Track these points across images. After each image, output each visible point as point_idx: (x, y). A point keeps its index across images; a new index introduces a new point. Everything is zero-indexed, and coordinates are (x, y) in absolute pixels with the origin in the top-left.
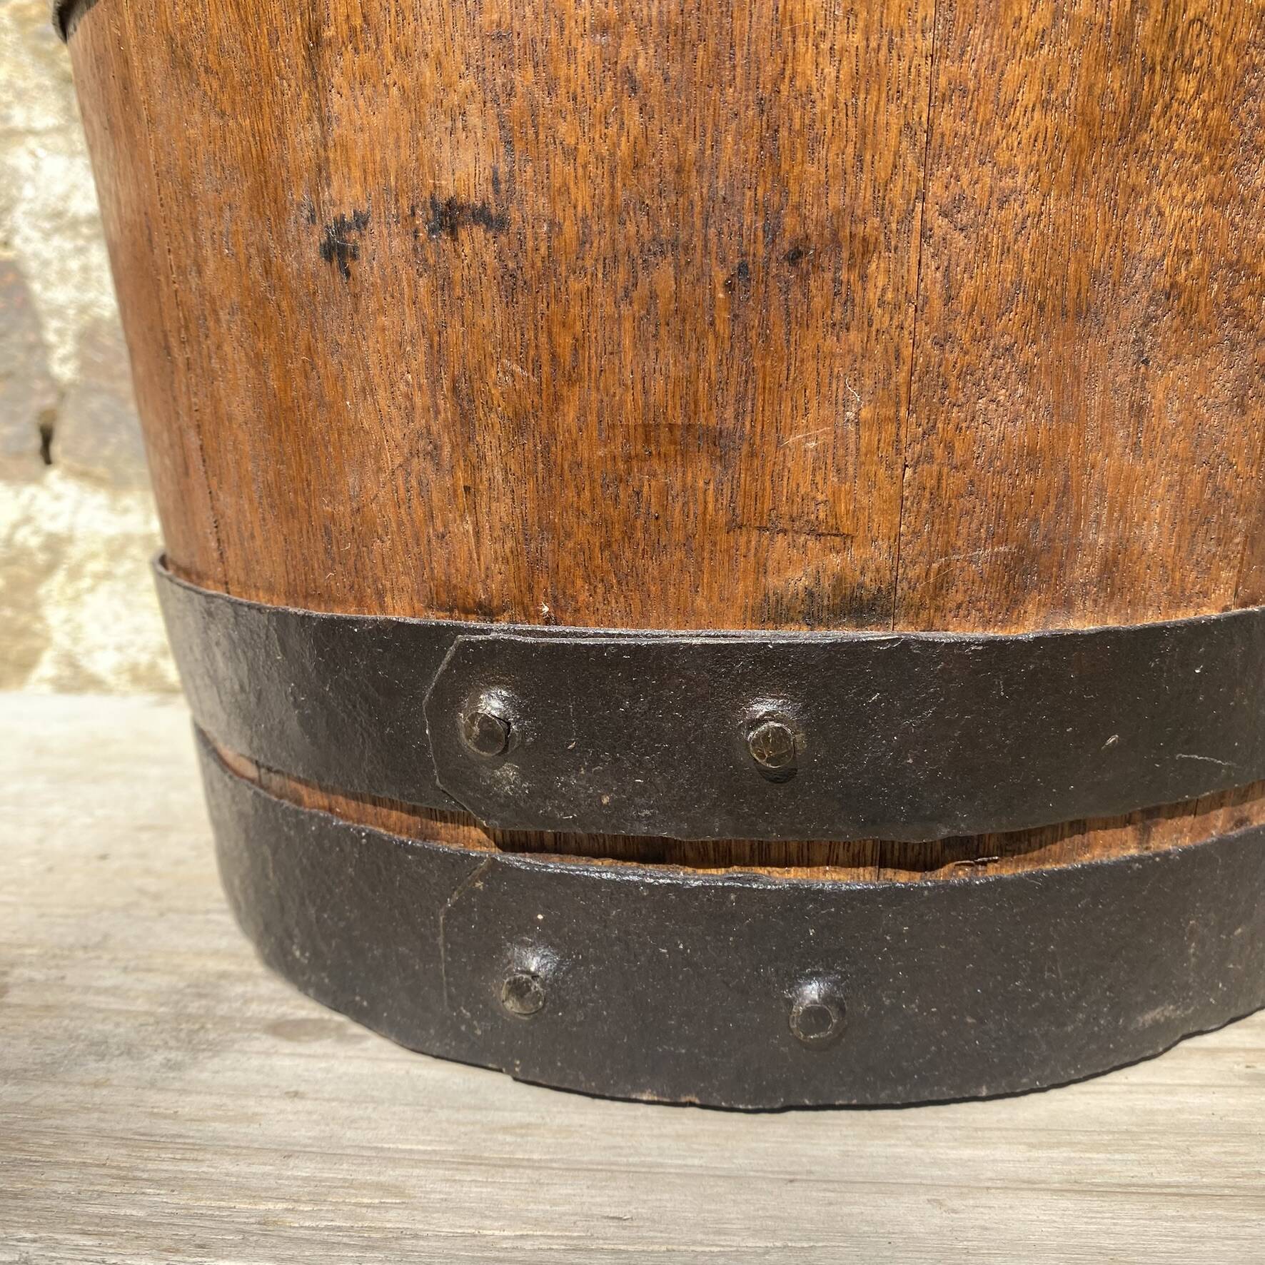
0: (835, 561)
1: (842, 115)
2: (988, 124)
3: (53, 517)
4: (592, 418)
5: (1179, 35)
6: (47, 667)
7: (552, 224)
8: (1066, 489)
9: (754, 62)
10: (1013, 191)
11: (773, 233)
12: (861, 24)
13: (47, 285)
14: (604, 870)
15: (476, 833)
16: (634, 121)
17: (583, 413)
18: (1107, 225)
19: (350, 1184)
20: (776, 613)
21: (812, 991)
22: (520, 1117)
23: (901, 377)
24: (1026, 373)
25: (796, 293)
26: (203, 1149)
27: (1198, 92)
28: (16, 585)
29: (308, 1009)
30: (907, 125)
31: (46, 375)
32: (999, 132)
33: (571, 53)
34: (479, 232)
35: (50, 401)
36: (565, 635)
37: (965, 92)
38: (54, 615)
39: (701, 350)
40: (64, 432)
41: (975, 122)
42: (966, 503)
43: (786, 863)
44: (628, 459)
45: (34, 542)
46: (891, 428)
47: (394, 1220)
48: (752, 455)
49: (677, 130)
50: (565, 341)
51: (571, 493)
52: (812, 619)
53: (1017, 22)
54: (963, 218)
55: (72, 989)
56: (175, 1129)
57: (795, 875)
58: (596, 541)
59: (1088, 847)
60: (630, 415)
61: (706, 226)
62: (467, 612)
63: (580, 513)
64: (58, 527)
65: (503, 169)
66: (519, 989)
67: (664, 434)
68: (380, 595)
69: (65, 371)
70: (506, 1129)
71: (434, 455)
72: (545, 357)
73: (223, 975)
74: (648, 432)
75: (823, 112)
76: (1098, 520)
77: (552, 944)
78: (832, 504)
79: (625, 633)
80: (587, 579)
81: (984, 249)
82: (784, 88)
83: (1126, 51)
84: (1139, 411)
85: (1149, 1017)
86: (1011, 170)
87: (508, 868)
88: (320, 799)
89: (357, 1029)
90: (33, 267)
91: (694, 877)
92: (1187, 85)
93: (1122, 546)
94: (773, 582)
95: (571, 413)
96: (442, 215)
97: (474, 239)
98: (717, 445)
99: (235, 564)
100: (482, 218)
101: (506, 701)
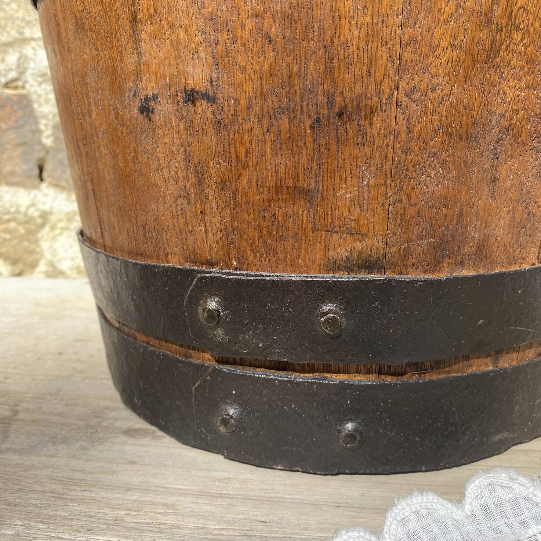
0: (359, 245)
1: (362, 52)
2: (426, 55)
3: (44, 204)
4: (254, 183)
5: (513, 14)
6: (42, 267)
7: (236, 100)
8: (461, 214)
9: (322, 29)
10: (438, 85)
11: (331, 104)
12: (369, 13)
13: (40, 105)
14: (261, 374)
15: (207, 356)
16: (271, 55)
17: (250, 181)
18: (480, 99)
19: (153, 503)
20: (333, 267)
21: (350, 426)
22: (226, 475)
23: (388, 166)
24: (443, 164)
25: (341, 130)
26: (94, 486)
27: (522, 40)
28: (29, 232)
29: (141, 424)
30: (390, 56)
31: (40, 143)
32: (431, 59)
33: (243, 26)
34: (205, 103)
35: (42, 154)
36: (243, 275)
37: (416, 42)
38: (45, 245)
39: (300, 155)
40: (48, 167)
41: (421, 55)
42: (416, 220)
43: (338, 372)
44: (269, 201)
45: (36, 214)
46: (383, 188)
47: (170, 520)
48: (323, 200)
49: (289, 59)
50: (242, 150)
51: (245, 215)
52: (349, 269)
53: (440, 10)
54: (416, 97)
55: (44, 413)
56: (82, 477)
57: (342, 377)
58: (256, 235)
59: (470, 366)
60: (270, 182)
61: (302, 101)
62: (202, 264)
63: (249, 223)
64: (46, 208)
65: (215, 76)
66: (225, 422)
67: (285, 190)
68: (166, 255)
69: (48, 142)
70: (219, 480)
71: (187, 197)
72: (234, 157)
73: (107, 408)
74: (278, 189)
75: (353, 51)
76: (475, 227)
77: (240, 404)
78: (357, 221)
79: (269, 275)
80: (252, 251)
81: (424, 110)
82: (336, 41)
83: (489, 22)
84: (494, 180)
85: (497, 438)
86: (437, 76)
87: (220, 371)
88: (144, 338)
89: (160, 433)
90: (34, 97)
91: (299, 378)
92: (517, 36)
93: (486, 238)
94: (332, 254)
95: (244, 182)
96: (188, 95)
97: (203, 106)
98: (307, 195)
99: (108, 239)
100: (207, 97)
101: (219, 303)
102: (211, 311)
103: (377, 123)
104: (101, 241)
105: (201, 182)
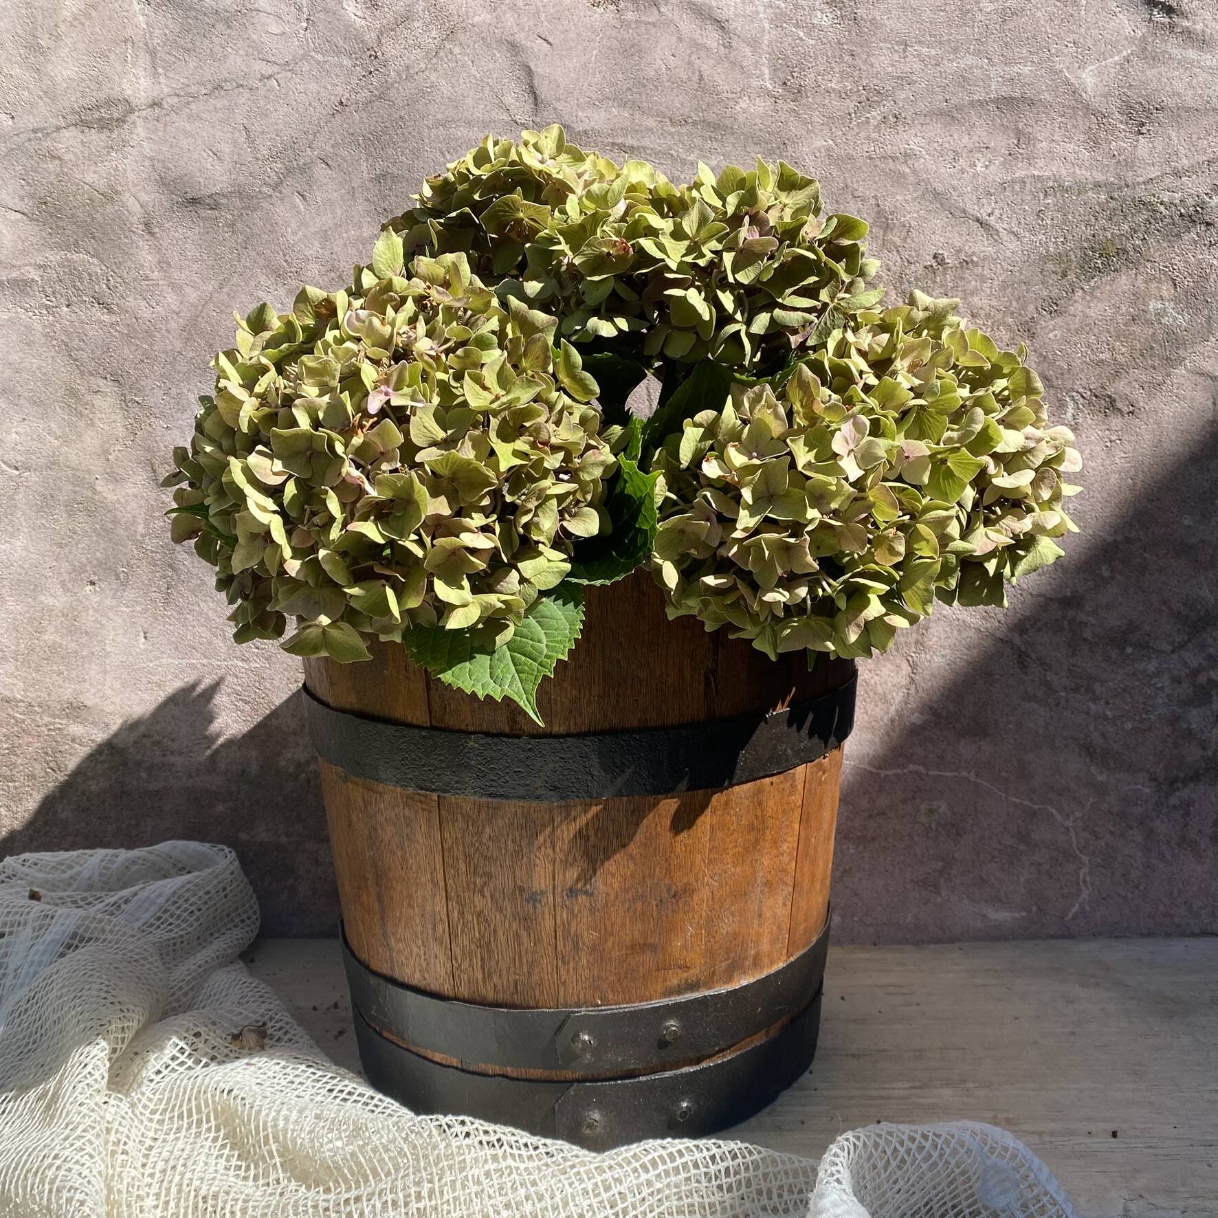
0: (685, 974)
1: (687, 859)
2: (722, 854)
4: (616, 944)
7: (607, 894)
8: (743, 942)
9: (665, 849)
10: (728, 869)
11: (669, 890)
12: (692, 837)
16: (631, 865)
17: (613, 943)
18: (751, 871)
20: (669, 993)
23: (702, 921)
24: (732, 914)
25: (675, 905)
30: (703, 859)
32: (724, 855)
34: (584, 897)
36: (605, 1010)
37: (716, 848)
39: (649, 924)
41: (718, 854)
42: (718, 951)
44: (627, 955)
46: (699, 935)
48: (663, 949)
50: (608, 924)
51: (608, 967)
52: (679, 993)
53: (728, 829)
54: (716, 877)
58: (616, 979)
60: (628, 942)
61: (651, 891)
62: (573, 1006)
63: (611, 972)
66: (590, 1126)
67: (638, 947)
72: (603, 929)
74: (633, 947)
76: (751, 947)
77: (601, 1109)
79: (628, 1007)
80: (612, 991)
81: (721, 885)
84: (760, 915)
86: (728, 864)
91: (647, 1078)
94: (669, 983)
95: (610, 943)
96: (572, 892)
97: (582, 899)
98: (653, 948)
99: (464, 991)
100: (586, 893)
101: (589, 1034)
102: (584, 1041)
103: (696, 898)
104: (451, 994)
105: (576, 947)
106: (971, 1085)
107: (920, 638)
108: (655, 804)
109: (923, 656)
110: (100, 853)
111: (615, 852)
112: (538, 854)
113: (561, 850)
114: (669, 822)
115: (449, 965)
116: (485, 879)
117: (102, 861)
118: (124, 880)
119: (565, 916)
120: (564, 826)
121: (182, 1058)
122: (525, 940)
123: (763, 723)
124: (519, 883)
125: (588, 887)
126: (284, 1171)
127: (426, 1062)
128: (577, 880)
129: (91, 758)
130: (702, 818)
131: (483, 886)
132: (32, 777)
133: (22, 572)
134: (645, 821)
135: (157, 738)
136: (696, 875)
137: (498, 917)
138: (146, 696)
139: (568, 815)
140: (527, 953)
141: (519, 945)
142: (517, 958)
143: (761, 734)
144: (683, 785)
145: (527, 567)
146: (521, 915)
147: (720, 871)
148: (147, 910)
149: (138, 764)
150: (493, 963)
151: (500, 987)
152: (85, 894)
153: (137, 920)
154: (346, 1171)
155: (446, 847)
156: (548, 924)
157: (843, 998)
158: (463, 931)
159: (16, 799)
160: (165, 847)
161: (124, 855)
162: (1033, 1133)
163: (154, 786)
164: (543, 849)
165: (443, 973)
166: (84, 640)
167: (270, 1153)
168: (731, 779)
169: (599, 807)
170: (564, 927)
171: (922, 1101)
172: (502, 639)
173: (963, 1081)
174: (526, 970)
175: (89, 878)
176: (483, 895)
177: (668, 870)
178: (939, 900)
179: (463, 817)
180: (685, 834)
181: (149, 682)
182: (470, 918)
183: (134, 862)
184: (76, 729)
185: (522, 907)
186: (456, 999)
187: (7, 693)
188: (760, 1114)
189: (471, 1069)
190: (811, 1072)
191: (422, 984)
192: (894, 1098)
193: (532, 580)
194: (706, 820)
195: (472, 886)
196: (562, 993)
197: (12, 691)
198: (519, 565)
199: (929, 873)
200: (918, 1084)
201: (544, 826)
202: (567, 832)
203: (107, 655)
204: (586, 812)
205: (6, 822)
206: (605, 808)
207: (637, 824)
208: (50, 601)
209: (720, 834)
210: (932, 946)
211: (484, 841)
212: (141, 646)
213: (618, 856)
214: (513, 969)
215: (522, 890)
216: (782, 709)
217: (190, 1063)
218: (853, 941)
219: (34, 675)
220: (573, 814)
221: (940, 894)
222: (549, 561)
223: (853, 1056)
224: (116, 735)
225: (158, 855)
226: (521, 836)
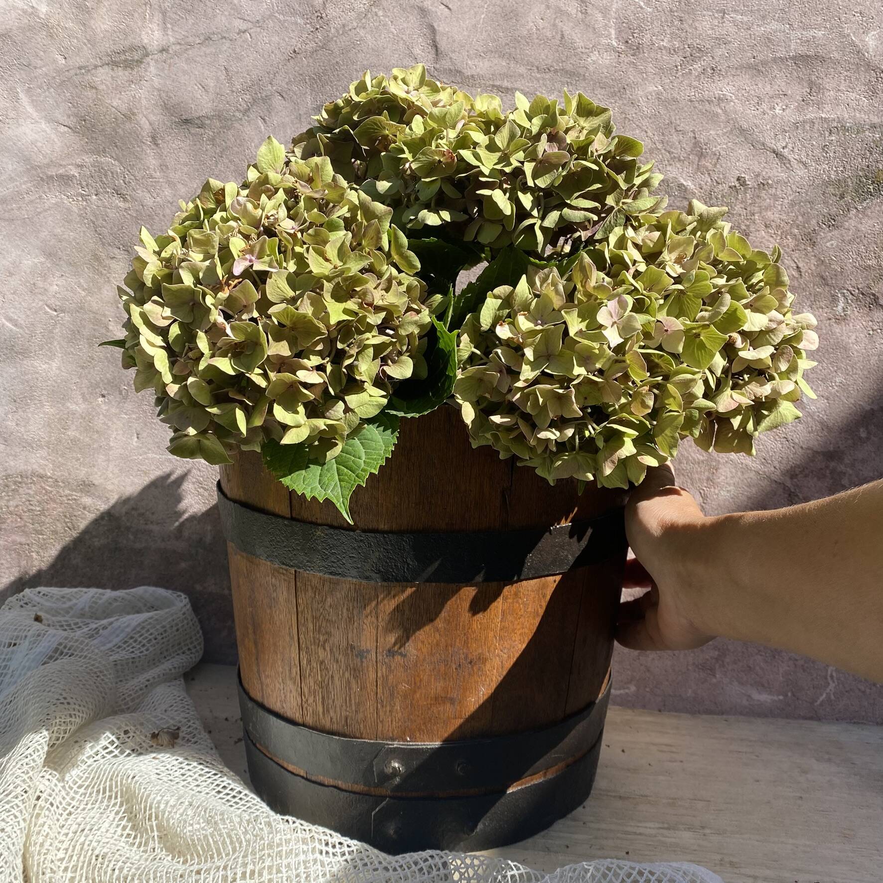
4: (423, 696)
7: (417, 656)
9: (464, 626)
11: (466, 658)
12: (486, 618)
16: (437, 636)
17: (421, 695)
25: (471, 669)
30: (495, 635)
34: (399, 657)
36: (412, 745)
39: (449, 681)
41: (508, 633)
44: (431, 704)
48: (460, 702)
50: (418, 679)
51: (416, 712)
58: (422, 722)
60: (432, 695)
61: (452, 657)
62: (388, 740)
63: (418, 716)
67: (440, 699)
68: (361, 734)
72: (413, 683)
74: (436, 699)
75: (478, 634)
79: (430, 745)
80: (419, 731)
81: (509, 657)
86: (515, 641)
95: (418, 695)
96: (391, 653)
97: (398, 658)
98: (452, 701)
99: (309, 720)
100: (401, 654)
101: (399, 763)
102: (394, 768)
103: (488, 666)
104: (300, 721)
105: (392, 695)
106: (707, 831)
107: (710, 476)
108: (458, 590)
109: (712, 490)
110: (93, 591)
111: (424, 625)
112: (365, 621)
113: (383, 620)
114: (468, 605)
115: (299, 700)
116: (326, 637)
117: (93, 597)
118: (106, 612)
119: (384, 670)
120: (386, 602)
121: (111, 748)
122: (354, 686)
123: (548, 534)
124: (350, 642)
125: (402, 649)
126: (159, 843)
127: (282, 770)
128: (395, 644)
129: (96, 522)
130: (495, 604)
131: (325, 641)
132: (55, 532)
133: (56, 385)
134: (449, 603)
135: (143, 511)
136: (489, 648)
137: (335, 667)
138: (136, 480)
139: (389, 594)
140: (355, 696)
141: (350, 689)
142: (348, 698)
143: (545, 542)
144: (479, 578)
145: (352, 400)
146: (352, 666)
147: (509, 646)
148: (118, 636)
149: (128, 529)
150: (331, 701)
151: (334, 720)
152: (77, 620)
153: (110, 642)
154: (199, 848)
155: (299, 609)
156: (372, 675)
157: (623, 751)
158: (310, 675)
159: (43, 547)
160: (140, 590)
161: (109, 594)
162: (750, 876)
163: (138, 546)
164: (369, 617)
165: (295, 704)
166: (95, 436)
167: (151, 827)
168: (519, 575)
169: (414, 589)
170: (383, 679)
171: (668, 840)
172: (331, 454)
173: (703, 828)
174: (354, 708)
175: (82, 609)
176: (324, 649)
177: (466, 643)
178: (714, 680)
179: (312, 588)
180: (480, 615)
181: (139, 470)
182: (315, 665)
183: (115, 600)
184: (87, 500)
185: (353, 660)
186: (304, 725)
187: (41, 471)
188: (536, 837)
189: (313, 778)
190: (584, 807)
191: (281, 711)
192: (646, 835)
193: (356, 410)
194: (498, 605)
195: (317, 641)
196: (380, 729)
197: (44, 470)
198: (346, 398)
199: (707, 660)
200: (666, 826)
201: (370, 600)
202: (390, 605)
203: (110, 448)
204: (403, 591)
205: (36, 563)
206: (417, 590)
207: (442, 605)
208: (73, 407)
209: (510, 618)
210: (704, 716)
211: (327, 608)
212: (134, 444)
213: (427, 628)
214: (344, 707)
215: (352, 647)
216: (565, 524)
217: (116, 752)
218: (644, 707)
219: (60, 459)
220: (392, 593)
221: (714, 676)
222: (370, 396)
223: (620, 797)
224: (113, 507)
225: (133, 596)
226: (353, 606)
